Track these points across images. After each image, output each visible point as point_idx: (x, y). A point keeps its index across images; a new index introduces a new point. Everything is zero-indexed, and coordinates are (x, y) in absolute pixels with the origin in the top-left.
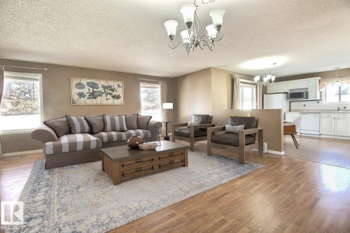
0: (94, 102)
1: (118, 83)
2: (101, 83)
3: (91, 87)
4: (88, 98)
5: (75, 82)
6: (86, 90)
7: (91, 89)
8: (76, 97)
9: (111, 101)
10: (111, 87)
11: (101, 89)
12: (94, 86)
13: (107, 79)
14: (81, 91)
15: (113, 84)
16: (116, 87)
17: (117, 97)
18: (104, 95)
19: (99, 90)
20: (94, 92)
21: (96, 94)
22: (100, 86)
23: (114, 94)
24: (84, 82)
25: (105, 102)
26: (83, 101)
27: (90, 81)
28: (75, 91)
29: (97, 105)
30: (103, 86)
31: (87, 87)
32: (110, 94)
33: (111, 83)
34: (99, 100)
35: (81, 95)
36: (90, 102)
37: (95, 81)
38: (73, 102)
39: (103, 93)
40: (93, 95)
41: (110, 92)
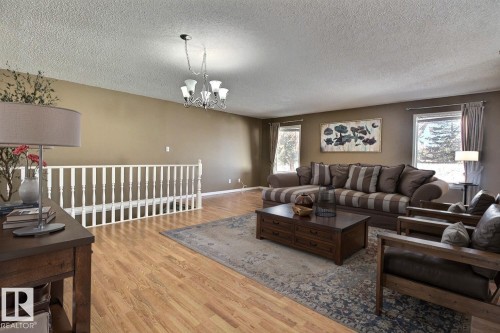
0: (341, 148)
1: (373, 121)
2: (350, 125)
3: (339, 131)
4: (335, 145)
5: (324, 128)
6: (333, 137)
7: (339, 134)
8: (324, 144)
9: (362, 147)
10: (362, 128)
11: (350, 133)
12: (342, 129)
13: (357, 119)
14: (329, 137)
15: (366, 124)
16: (370, 128)
17: (371, 142)
18: (353, 140)
19: (347, 134)
20: (341, 137)
21: (343, 140)
22: (349, 129)
23: (366, 137)
24: (332, 126)
25: (354, 149)
26: (332, 148)
27: (338, 124)
28: (324, 137)
29: (344, 152)
30: (353, 130)
31: (334, 132)
32: (361, 138)
33: (362, 124)
34: (347, 147)
35: (329, 142)
36: (336, 149)
37: (344, 124)
38: (321, 150)
39: (352, 137)
40: (340, 141)
41: (361, 135)
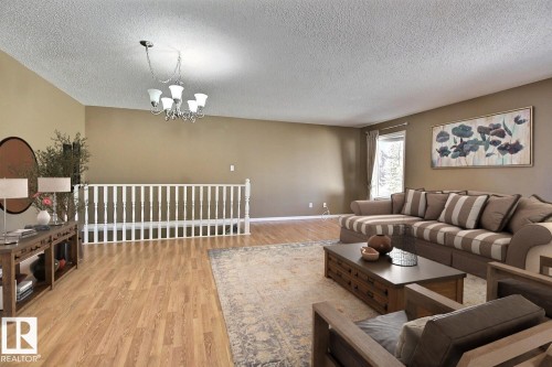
0: (462, 161)
1: (516, 114)
2: (475, 124)
3: (459, 135)
4: (454, 157)
5: (435, 134)
6: (449, 144)
7: (458, 139)
8: (436, 156)
9: (497, 158)
10: (498, 126)
11: (476, 136)
12: (463, 132)
13: (488, 114)
14: (444, 144)
15: (504, 119)
16: (510, 125)
17: (515, 148)
18: (481, 147)
19: (471, 139)
20: (463, 143)
21: (466, 147)
22: (474, 130)
23: (504, 141)
24: (448, 129)
25: (484, 162)
26: (449, 161)
27: (457, 125)
28: (437, 146)
29: (467, 168)
30: (482, 131)
31: (452, 137)
32: (495, 143)
33: (497, 119)
34: (471, 159)
35: (443, 152)
36: (454, 162)
37: (466, 123)
38: (432, 165)
39: (480, 143)
40: (461, 151)
41: (496, 138)
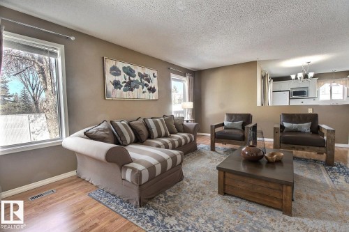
0: (131, 95)
1: (153, 71)
2: (138, 70)
3: (128, 74)
4: (125, 90)
5: (109, 64)
6: (122, 78)
7: (127, 77)
8: (110, 87)
9: (147, 95)
10: (146, 76)
11: (137, 78)
12: (130, 72)
13: (143, 66)
14: (117, 78)
15: (149, 72)
16: (152, 77)
17: (153, 90)
19: (135, 79)
20: (130, 82)
21: (133, 84)
22: (136, 73)
23: (150, 85)
24: (120, 65)
25: (142, 96)
27: (126, 65)
29: (133, 100)
30: (140, 75)
31: (123, 73)
32: (146, 85)
33: (147, 71)
34: (135, 93)
35: (117, 85)
36: (126, 95)
37: (132, 67)
39: (139, 84)
40: (130, 86)
41: (146, 82)
